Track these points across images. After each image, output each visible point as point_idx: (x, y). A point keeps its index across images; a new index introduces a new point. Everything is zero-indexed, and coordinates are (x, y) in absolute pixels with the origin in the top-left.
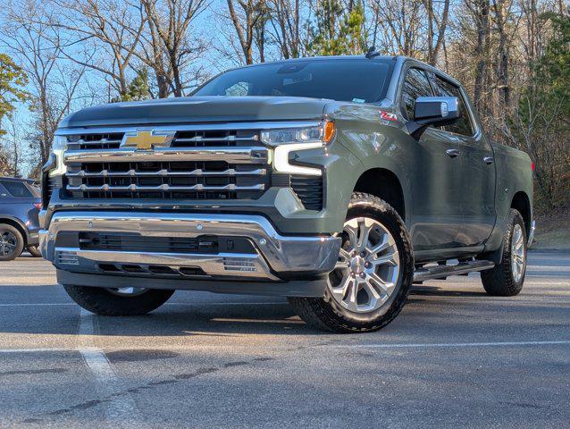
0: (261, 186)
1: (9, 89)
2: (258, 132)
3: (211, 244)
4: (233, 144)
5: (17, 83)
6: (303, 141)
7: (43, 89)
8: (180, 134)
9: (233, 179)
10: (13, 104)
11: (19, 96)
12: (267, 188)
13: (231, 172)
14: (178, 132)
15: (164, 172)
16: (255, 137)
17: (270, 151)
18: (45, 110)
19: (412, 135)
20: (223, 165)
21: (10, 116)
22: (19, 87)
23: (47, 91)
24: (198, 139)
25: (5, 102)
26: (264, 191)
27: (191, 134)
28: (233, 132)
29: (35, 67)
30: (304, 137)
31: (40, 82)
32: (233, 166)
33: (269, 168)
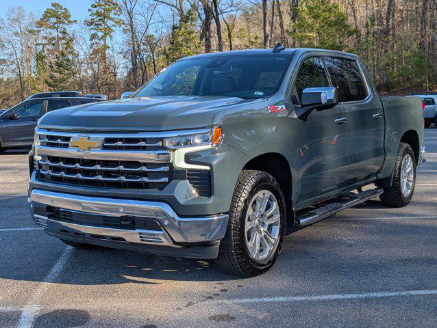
0: (165, 179)
1: (110, 18)
2: (162, 139)
3: (130, 222)
4: (144, 148)
5: (115, 14)
6: (196, 145)
7: (131, 19)
8: (107, 140)
9: (145, 174)
10: (113, 28)
11: (117, 23)
12: (170, 181)
13: (144, 169)
14: (105, 138)
15: (98, 167)
16: (160, 144)
17: (171, 153)
18: (133, 33)
19: (300, 118)
20: (137, 164)
21: (111, 37)
22: (116, 17)
23: (133, 20)
24: (120, 144)
25: (108, 27)
26: (168, 183)
27: (115, 140)
28: (144, 140)
29: (126, 4)
30: (198, 141)
31: (129, 14)
32: (145, 164)
33: (171, 165)
